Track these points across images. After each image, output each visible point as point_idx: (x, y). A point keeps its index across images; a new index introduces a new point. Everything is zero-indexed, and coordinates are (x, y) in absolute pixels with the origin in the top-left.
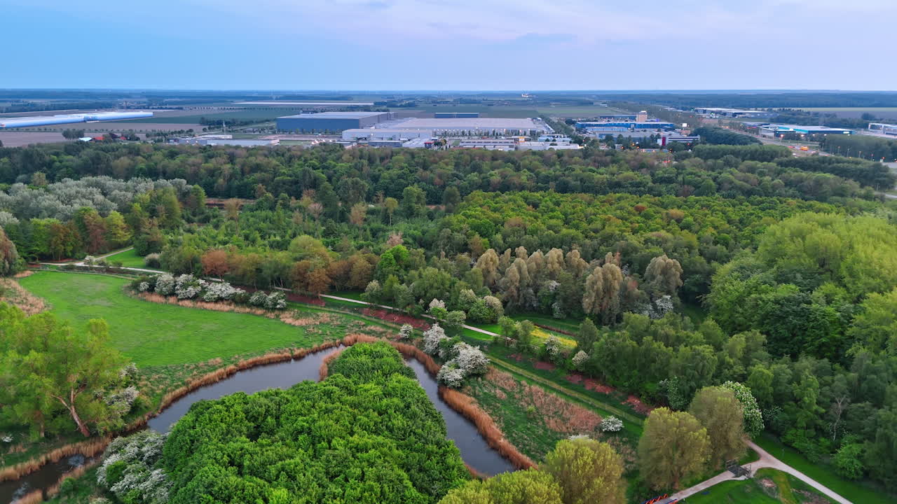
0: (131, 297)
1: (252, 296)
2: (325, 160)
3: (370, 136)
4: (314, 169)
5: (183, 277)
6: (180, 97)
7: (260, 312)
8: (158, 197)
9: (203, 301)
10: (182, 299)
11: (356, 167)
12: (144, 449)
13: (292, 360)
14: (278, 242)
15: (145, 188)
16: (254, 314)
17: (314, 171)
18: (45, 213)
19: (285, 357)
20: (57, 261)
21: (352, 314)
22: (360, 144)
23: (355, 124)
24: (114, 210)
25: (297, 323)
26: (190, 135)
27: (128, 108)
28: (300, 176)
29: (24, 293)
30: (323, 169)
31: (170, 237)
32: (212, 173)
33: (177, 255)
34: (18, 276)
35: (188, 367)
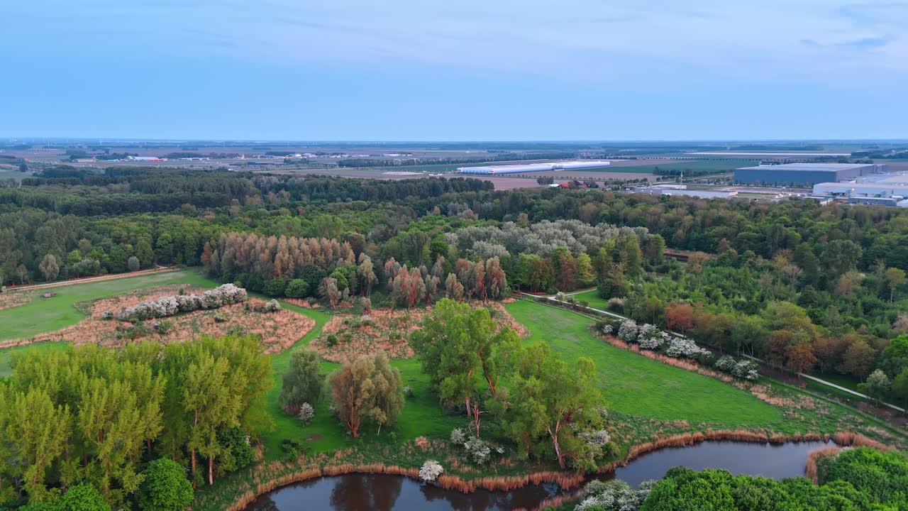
0: (595, 337)
1: (718, 359)
2: (799, 216)
3: (849, 191)
4: (786, 226)
5: (646, 326)
6: (635, 148)
7: (726, 379)
8: (622, 243)
9: (665, 354)
10: (644, 349)
11: (840, 227)
12: (621, 501)
13: (768, 443)
14: (743, 304)
15: (611, 234)
16: (718, 379)
17: (786, 229)
18: (529, 249)
19: (761, 438)
20: (533, 292)
21: (844, 405)
22: (837, 200)
23: (830, 177)
24: (584, 252)
25: (773, 401)
26: (645, 184)
27: (588, 158)
28: (769, 233)
29: (509, 317)
30: (796, 227)
31: (630, 284)
32: (671, 223)
33: (642, 303)
34: (504, 301)
35: (653, 422)
